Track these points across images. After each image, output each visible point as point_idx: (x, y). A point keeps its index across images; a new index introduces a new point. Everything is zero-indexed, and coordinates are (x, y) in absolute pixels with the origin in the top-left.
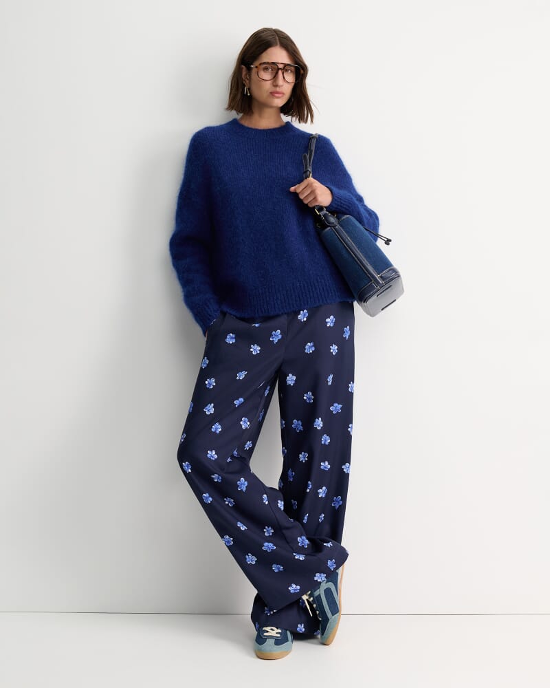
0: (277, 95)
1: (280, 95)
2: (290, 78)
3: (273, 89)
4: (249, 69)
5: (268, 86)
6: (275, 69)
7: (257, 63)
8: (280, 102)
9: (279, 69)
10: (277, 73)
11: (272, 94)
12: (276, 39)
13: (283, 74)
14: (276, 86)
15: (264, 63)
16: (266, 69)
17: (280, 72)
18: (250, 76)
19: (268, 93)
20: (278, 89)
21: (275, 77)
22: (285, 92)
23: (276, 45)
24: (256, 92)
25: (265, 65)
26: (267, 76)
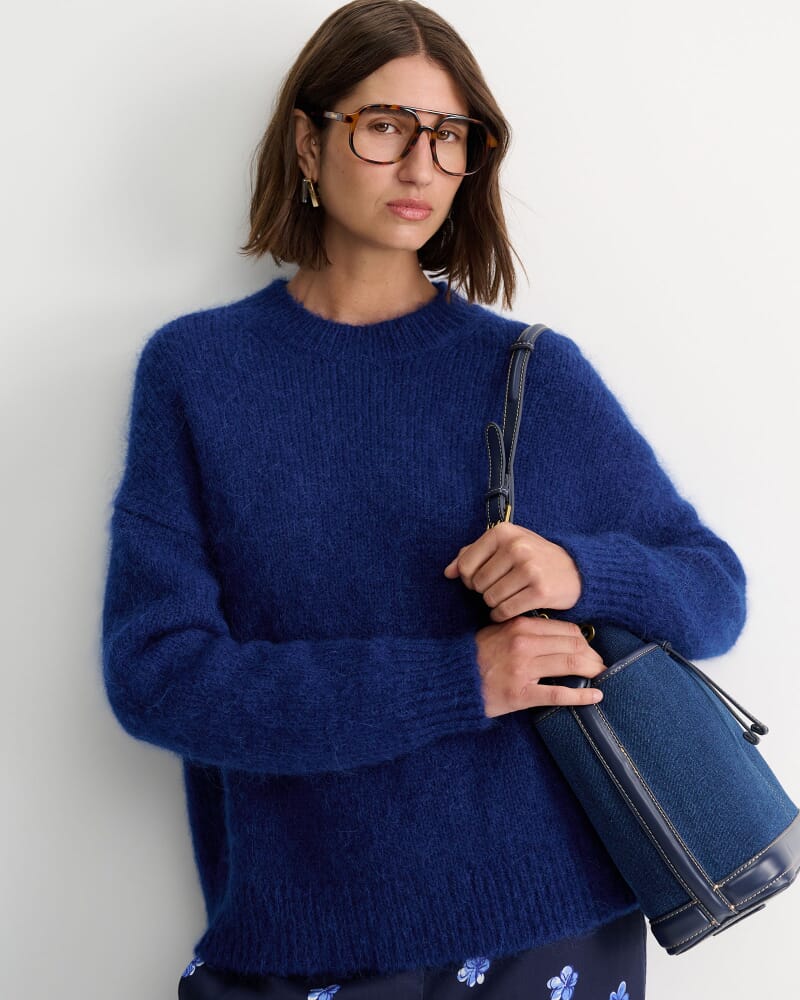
0: (409, 213)
1: (418, 214)
2: (453, 156)
3: (398, 193)
4: (321, 125)
5: (381, 182)
6: (411, 129)
7: (349, 107)
8: (414, 234)
9: (419, 130)
10: (413, 142)
11: (394, 207)
12: (412, 33)
13: (433, 144)
14: (411, 183)
15: (376, 108)
16: (378, 127)
17: (424, 140)
18: (322, 145)
19: (381, 204)
20: (414, 194)
21: (407, 152)
22: (434, 206)
23: (414, 50)
24: (341, 203)
25: (374, 116)
26: (380, 147)
